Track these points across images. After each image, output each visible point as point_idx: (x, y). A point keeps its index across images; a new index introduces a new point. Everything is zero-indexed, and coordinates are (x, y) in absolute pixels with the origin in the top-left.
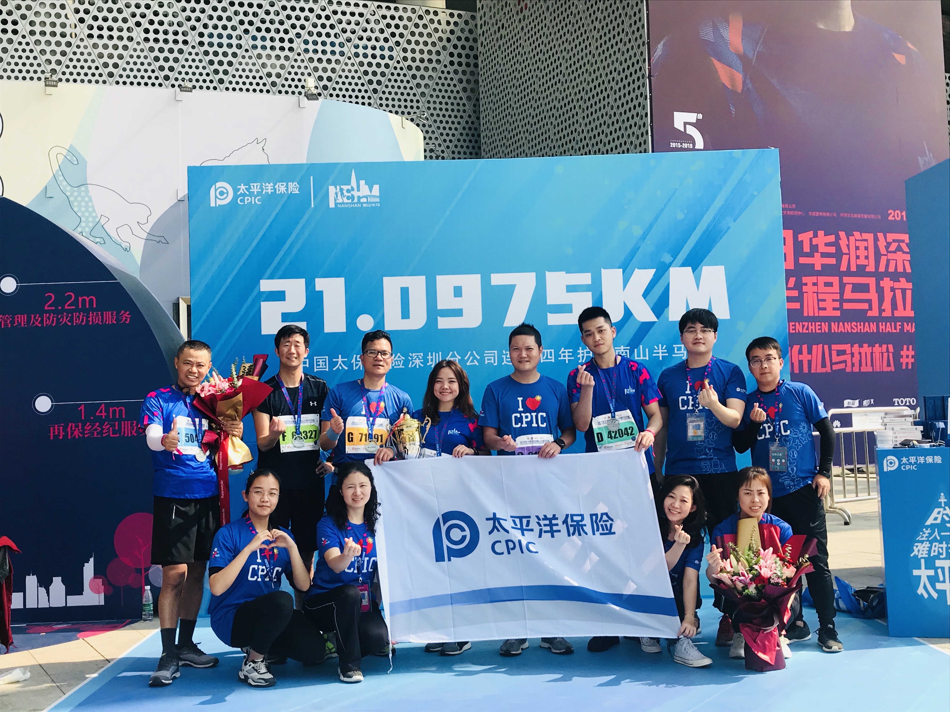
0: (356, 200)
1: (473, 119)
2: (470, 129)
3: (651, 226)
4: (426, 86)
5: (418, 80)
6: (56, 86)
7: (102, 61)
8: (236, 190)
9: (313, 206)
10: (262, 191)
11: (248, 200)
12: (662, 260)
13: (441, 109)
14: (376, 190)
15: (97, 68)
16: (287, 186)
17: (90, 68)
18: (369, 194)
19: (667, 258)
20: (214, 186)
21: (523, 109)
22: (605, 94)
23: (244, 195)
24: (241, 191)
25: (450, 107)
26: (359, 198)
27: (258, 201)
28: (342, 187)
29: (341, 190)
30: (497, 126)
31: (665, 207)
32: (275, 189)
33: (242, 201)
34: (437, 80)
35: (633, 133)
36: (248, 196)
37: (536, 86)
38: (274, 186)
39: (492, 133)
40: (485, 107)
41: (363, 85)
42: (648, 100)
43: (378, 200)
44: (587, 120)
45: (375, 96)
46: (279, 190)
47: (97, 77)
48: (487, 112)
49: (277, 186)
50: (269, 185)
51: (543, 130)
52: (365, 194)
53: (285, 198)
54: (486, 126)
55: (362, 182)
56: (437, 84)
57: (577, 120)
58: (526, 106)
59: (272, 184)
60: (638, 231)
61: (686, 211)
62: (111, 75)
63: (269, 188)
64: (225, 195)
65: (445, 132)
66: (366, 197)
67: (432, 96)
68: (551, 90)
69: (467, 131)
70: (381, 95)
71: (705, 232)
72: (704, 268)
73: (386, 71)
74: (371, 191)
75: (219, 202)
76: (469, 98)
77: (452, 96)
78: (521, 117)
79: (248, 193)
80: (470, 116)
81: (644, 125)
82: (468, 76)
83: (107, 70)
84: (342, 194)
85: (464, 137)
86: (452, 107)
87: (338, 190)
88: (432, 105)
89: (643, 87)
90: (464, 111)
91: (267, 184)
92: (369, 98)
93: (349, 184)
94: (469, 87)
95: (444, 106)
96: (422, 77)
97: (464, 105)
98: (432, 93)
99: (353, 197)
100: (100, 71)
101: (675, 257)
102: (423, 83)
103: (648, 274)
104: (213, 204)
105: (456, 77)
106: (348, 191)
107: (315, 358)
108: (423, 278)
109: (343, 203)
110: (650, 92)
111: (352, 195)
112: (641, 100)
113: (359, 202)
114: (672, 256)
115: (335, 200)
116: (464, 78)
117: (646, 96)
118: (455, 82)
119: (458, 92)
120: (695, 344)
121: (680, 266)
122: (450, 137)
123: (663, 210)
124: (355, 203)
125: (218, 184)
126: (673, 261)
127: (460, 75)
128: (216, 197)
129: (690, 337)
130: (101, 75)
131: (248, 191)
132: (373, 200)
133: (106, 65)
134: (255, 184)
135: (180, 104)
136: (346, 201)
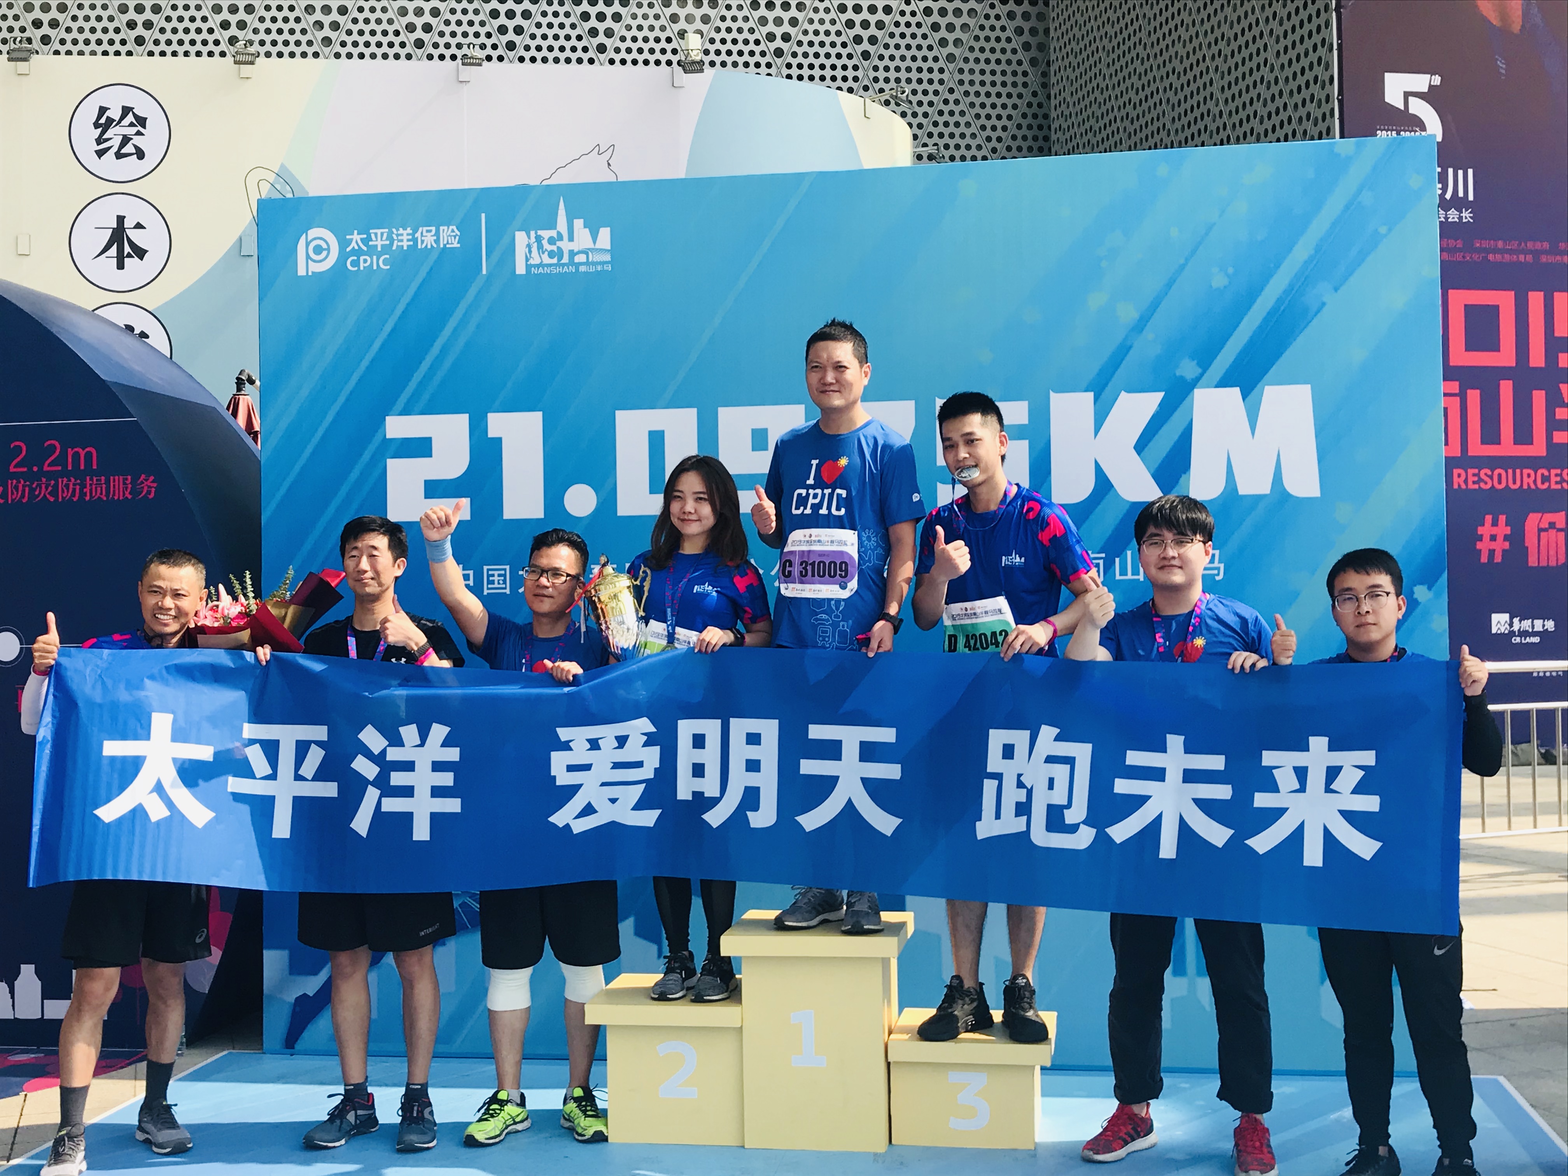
0: (565, 260)
1: (1041, 98)
2: (1035, 116)
3: (1155, 306)
4: (957, 42)
5: (943, 33)
6: (252, 63)
7: (405, 21)
8: (343, 243)
9: (484, 272)
10: (392, 244)
11: (365, 261)
12: (1178, 373)
13: (983, 83)
14: (605, 236)
15: (397, 33)
16: (437, 234)
17: (385, 33)
18: (592, 246)
19: (1188, 369)
20: (304, 235)
21: (1120, 76)
22: (1260, 44)
23: (358, 252)
24: (354, 244)
25: (998, 78)
26: (572, 254)
27: (384, 263)
28: (540, 232)
29: (539, 239)
30: (1078, 108)
31: (1187, 260)
32: (415, 240)
33: (355, 263)
34: (977, 32)
35: (1309, 115)
36: (365, 253)
37: (1143, 35)
38: (413, 234)
39: (1069, 122)
40: (1059, 76)
41: (844, 45)
42: (1335, 53)
43: (607, 258)
44: (1228, 94)
45: (866, 63)
46: (422, 242)
47: (397, 49)
48: (1061, 86)
49: (418, 235)
50: (405, 232)
51: (1154, 114)
52: (582, 247)
53: (434, 256)
54: (1059, 111)
55: (578, 223)
56: (977, 38)
57: (1212, 94)
58: (1125, 72)
59: (409, 231)
60: (1128, 313)
61: (1231, 270)
62: (419, 44)
63: (403, 238)
64: (325, 253)
65: (989, 124)
66: (585, 252)
67: (966, 60)
68: (1169, 40)
69: (1029, 120)
70: (876, 62)
71: (1270, 314)
72: (1267, 389)
73: (887, 19)
74: (595, 243)
75: (315, 268)
76: (1033, 62)
77: (1003, 58)
78: (1117, 91)
79: (365, 248)
80: (1035, 94)
81: (1328, 98)
82: (1033, 23)
83: (413, 37)
84: (540, 247)
85: (1024, 131)
86: (1003, 79)
87: (533, 239)
88: (966, 77)
89: (1327, 27)
90: (1025, 85)
91: (401, 231)
92: (855, 68)
93: (552, 225)
94: (1033, 41)
95: (988, 78)
96: (950, 28)
97: (1025, 74)
98: (967, 54)
99: (560, 253)
100: (402, 38)
101: (1205, 365)
102: (951, 37)
103: (1151, 401)
104: (302, 272)
105: (1011, 25)
106: (551, 241)
107: (485, 568)
108: (693, 412)
109: (541, 265)
110: (1339, 37)
111: (558, 248)
112: (1321, 52)
113: (571, 262)
114: (1199, 365)
115: (527, 260)
116: (1026, 26)
117: (1332, 45)
118: (1009, 33)
119: (1014, 51)
120: (1162, 568)
121: (1217, 386)
122: (999, 132)
123: (1182, 267)
124: (564, 265)
125: (313, 233)
126: (1202, 375)
127: (1019, 21)
128: (308, 257)
129: (1152, 553)
130: (403, 45)
131: (366, 245)
132: (598, 258)
133: (411, 28)
134: (379, 231)
135: (465, 87)
136: (546, 260)
